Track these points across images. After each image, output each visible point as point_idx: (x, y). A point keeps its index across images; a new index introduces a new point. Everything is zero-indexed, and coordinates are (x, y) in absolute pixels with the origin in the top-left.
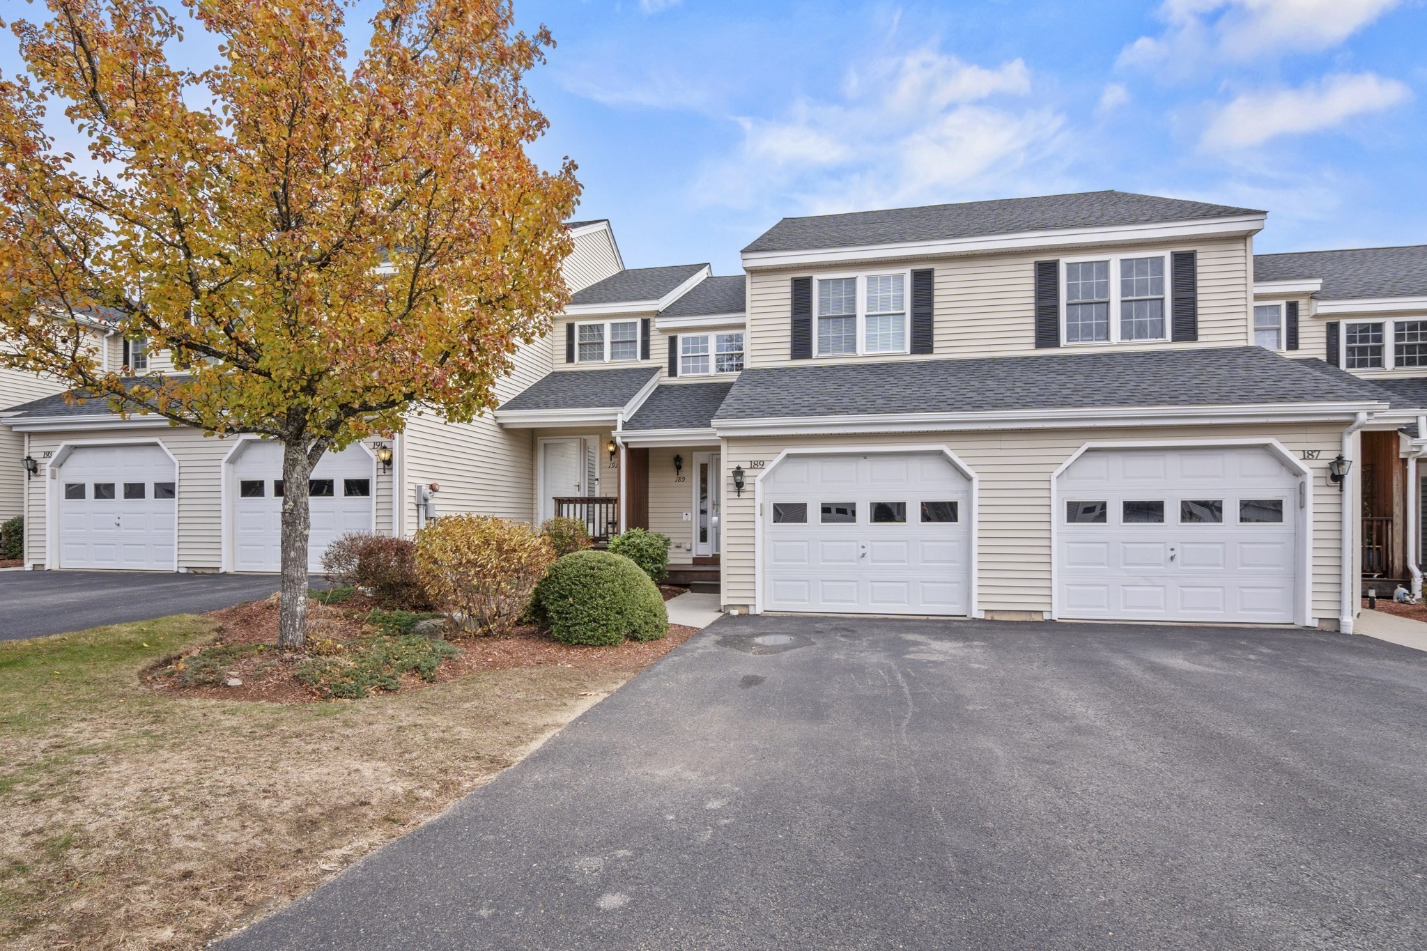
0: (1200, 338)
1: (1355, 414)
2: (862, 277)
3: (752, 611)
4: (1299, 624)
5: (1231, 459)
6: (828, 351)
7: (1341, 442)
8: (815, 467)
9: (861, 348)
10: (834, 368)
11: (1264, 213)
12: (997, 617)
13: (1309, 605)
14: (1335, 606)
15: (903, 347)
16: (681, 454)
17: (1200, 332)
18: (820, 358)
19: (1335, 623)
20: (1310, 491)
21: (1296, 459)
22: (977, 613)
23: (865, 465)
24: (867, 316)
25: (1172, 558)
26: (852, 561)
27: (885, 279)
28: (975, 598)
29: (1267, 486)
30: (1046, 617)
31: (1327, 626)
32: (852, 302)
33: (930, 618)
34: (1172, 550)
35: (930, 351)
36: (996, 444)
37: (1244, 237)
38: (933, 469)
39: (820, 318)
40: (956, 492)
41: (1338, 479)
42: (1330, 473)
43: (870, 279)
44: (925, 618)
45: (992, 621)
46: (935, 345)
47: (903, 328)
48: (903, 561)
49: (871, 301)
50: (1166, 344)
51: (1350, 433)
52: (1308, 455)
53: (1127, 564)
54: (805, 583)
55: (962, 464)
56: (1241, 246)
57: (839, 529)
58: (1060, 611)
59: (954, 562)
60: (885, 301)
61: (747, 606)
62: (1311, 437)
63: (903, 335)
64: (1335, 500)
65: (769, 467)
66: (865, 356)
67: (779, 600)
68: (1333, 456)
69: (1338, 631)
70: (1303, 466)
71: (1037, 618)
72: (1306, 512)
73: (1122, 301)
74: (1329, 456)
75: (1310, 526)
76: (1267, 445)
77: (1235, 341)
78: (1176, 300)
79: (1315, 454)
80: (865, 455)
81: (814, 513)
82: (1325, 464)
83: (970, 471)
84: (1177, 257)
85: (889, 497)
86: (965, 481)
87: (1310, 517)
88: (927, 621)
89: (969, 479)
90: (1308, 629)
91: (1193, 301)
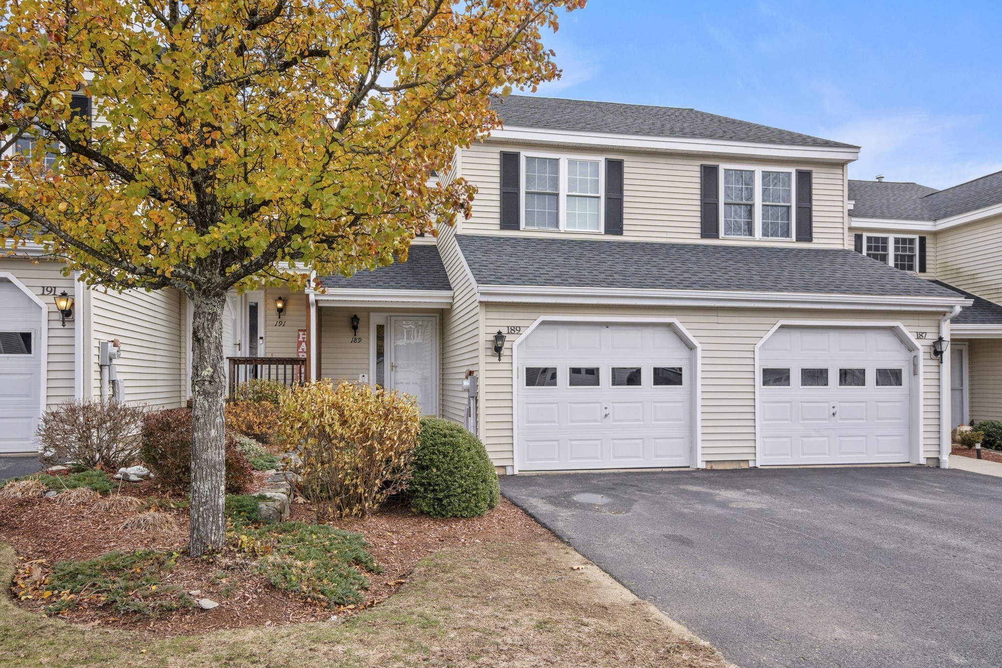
0: (814, 241)
1: (952, 307)
2: (564, 159)
3: (509, 472)
4: (914, 462)
5: (871, 336)
6: (533, 225)
7: (939, 327)
8: (564, 333)
9: (563, 225)
10: (540, 241)
11: (858, 148)
12: (715, 467)
13: (922, 448)
14: (936, 448)
15: (598, 227)
16: (359, 315)
17: (814, 235)
18: (526, 231)
19: (935, 461)
20: (921, 363)
21: (912, 337)
22: (701, 465)
23: (606, 333)
24: (568, 196)
25: (834, 414)
26: (597, 421)
27: (584, 163)
28: (699, 451)
29: (894, 359)
30: (751, 464)
31: (932, 464)
32: (555, 182)
33: (664, 470)
34: (834, 407)
35: (620, 233)
36: (714, 319)
37: (841, 165)
38: (663, 338)
39: (527, 193)
40: (681, 359)
41: (938, 353)
42: (933, 349)
43: (571, 162)
44: (660, 470)
45: (712, 470)
46: (625, 228)
47: (598, 210)
48: (639, 420)
49: (572, 183)
50: (791, 243)
51: (946, 320)
52: (920, 336)
53: (804, 419)
54: (555, 443)
55: (689, 335)
56: (840, 171)
57: (584, 392)
58: (762, 461)
59: (680, 420)
60: (583, 182)
61: (504, 467)
62: (922, 323)
63: (598, 216)
64: (935, 369)
65: (525, 333)
66: (566, 233)
67: (533, 460)
68: (935, 337)
69: (938, 467)
70: (918, 343)
71: (744, 466)
72: (918, 379)
73: (763, 205)
74: (932, 337)
75: (922, 389)
76: (893, 327)
77: (835, 245)
78: (799, 208)
79: (924, 335)
80: (607, 325)
81: (563, 377)
82: (930, 343)
83: (695, 341)
84: (800, 174)
85: (629, 362)
86: (688, 350)
87: (922, 382)
88: (662, 473)
89: (691, 347)
90: (920, 467)
91: (810, 210)
